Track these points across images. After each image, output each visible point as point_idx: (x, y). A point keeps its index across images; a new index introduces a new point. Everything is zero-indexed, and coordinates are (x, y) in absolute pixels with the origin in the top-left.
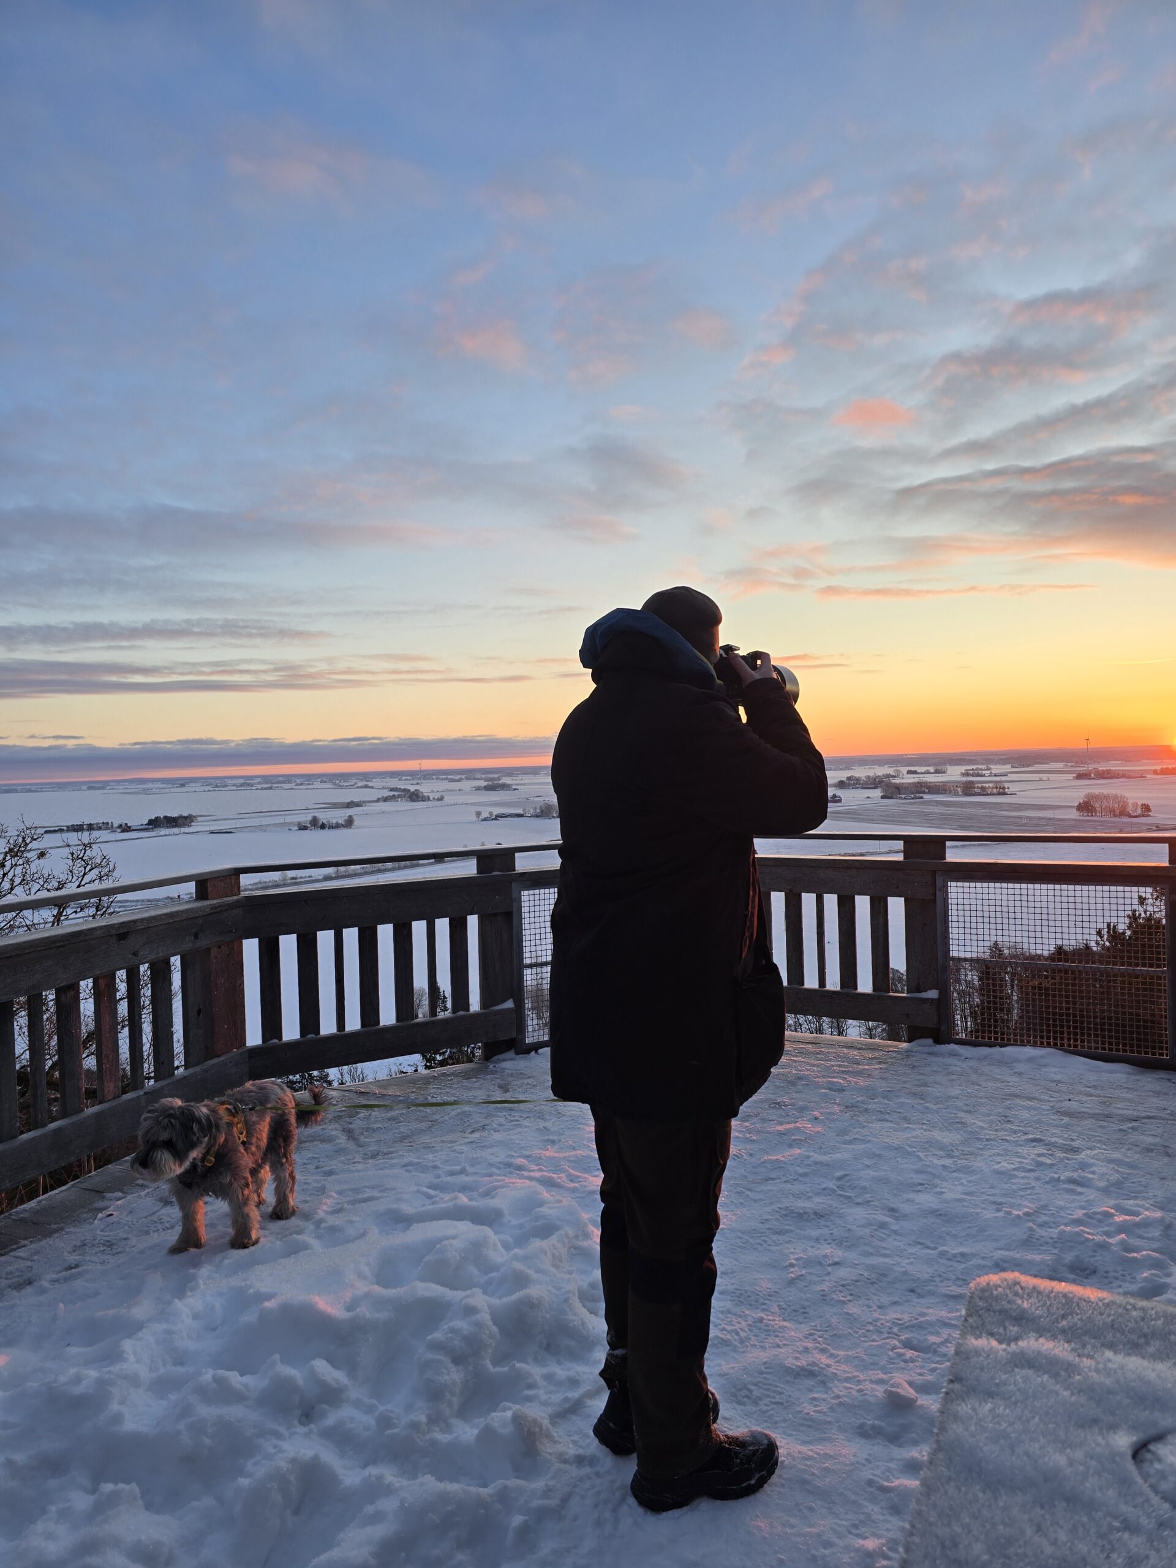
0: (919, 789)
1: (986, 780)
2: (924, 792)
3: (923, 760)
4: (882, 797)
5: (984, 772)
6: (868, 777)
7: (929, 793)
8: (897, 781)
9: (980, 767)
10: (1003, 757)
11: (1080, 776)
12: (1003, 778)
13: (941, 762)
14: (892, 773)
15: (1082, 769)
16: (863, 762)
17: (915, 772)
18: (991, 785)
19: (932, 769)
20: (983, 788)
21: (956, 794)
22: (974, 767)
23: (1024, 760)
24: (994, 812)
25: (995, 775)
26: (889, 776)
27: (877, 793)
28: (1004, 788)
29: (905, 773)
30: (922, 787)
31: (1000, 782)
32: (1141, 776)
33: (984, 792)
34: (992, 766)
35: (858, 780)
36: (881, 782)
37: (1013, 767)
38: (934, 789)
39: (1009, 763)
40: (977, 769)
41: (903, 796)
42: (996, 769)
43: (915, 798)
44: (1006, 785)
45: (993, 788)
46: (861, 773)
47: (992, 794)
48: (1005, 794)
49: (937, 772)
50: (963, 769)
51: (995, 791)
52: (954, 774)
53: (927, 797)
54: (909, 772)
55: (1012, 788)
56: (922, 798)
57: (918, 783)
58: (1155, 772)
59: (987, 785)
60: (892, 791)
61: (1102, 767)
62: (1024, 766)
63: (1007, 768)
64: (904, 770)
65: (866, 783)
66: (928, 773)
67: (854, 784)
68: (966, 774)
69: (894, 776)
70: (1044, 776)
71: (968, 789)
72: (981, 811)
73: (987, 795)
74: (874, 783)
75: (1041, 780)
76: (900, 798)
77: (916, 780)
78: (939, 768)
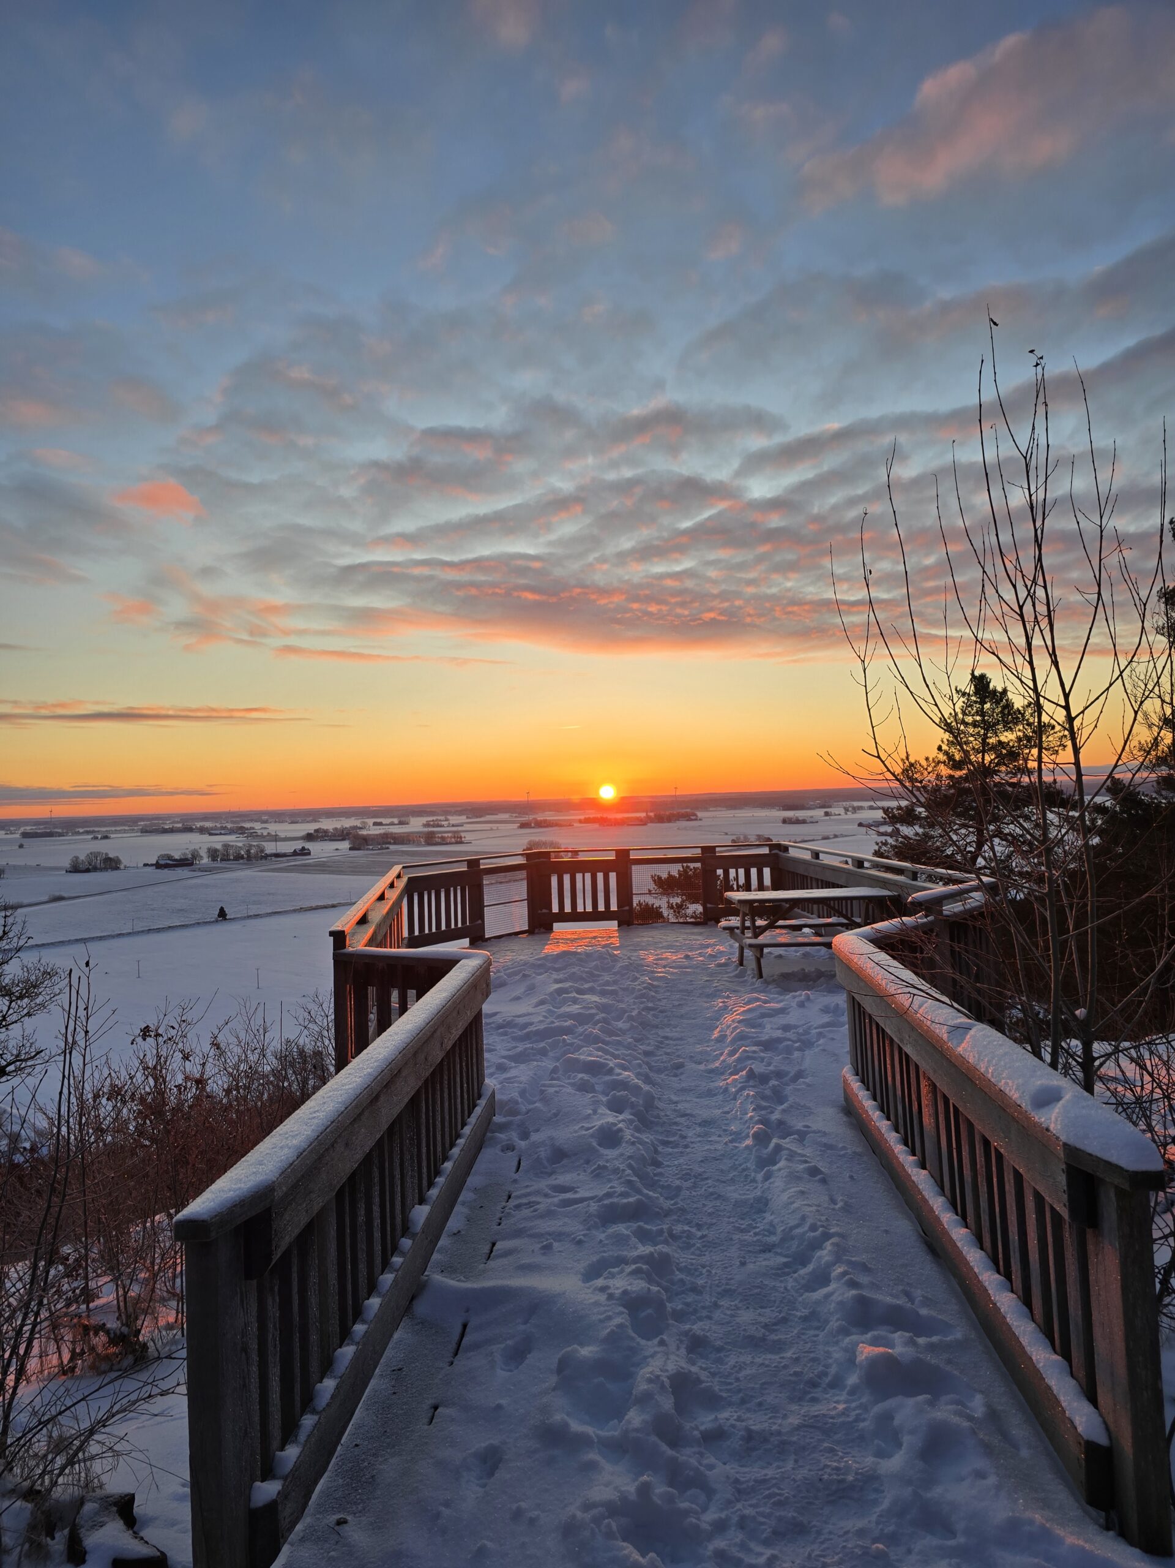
0: (385, 840)
1: (445, 830)
2: (390, 843)
3: (387, 812)
4: (350, 849)
5: (443, 823)
6: (336, 829)
7: (395, 843)
8: (364, 832)
9: (439, 818)
10: (459, 809)
11: (523, 825)
13: (404, 813)
14: (359, 825)
16: (330, 814)
20: (442, 838)
21: (419, 844)
22: (434, 818)
23: (477, 811)
26: (356, 828)
27: (345, 845)
28: (461, 838)
29: (371, 824)
30: (387, 838)
33: (444, 842)
34: (449, 817)
35: (326, 832)
36: (348, 834)
38: (399, 839)
39: (463, 814)
40: (437, 820)
43: (382, 849)
44: (463, 835)
46: (328, 825)
48: (461, 843)
51: (453, 840)
53: (392, 847)
54: (375, 824)
55: (468, 837)
56: (388, 848)
57: (384, 834)
59: (446, 835)
60: (360, 842)
62: (477, 817)
64: (370, 821)
65: (334, 835)
67: (322, 837)
69: (361, 828)
70: (494, 826)
71: (430, 839)
73: (447, 844)
74: (341, 835)
76: (368, 849)
77: (382, 831)
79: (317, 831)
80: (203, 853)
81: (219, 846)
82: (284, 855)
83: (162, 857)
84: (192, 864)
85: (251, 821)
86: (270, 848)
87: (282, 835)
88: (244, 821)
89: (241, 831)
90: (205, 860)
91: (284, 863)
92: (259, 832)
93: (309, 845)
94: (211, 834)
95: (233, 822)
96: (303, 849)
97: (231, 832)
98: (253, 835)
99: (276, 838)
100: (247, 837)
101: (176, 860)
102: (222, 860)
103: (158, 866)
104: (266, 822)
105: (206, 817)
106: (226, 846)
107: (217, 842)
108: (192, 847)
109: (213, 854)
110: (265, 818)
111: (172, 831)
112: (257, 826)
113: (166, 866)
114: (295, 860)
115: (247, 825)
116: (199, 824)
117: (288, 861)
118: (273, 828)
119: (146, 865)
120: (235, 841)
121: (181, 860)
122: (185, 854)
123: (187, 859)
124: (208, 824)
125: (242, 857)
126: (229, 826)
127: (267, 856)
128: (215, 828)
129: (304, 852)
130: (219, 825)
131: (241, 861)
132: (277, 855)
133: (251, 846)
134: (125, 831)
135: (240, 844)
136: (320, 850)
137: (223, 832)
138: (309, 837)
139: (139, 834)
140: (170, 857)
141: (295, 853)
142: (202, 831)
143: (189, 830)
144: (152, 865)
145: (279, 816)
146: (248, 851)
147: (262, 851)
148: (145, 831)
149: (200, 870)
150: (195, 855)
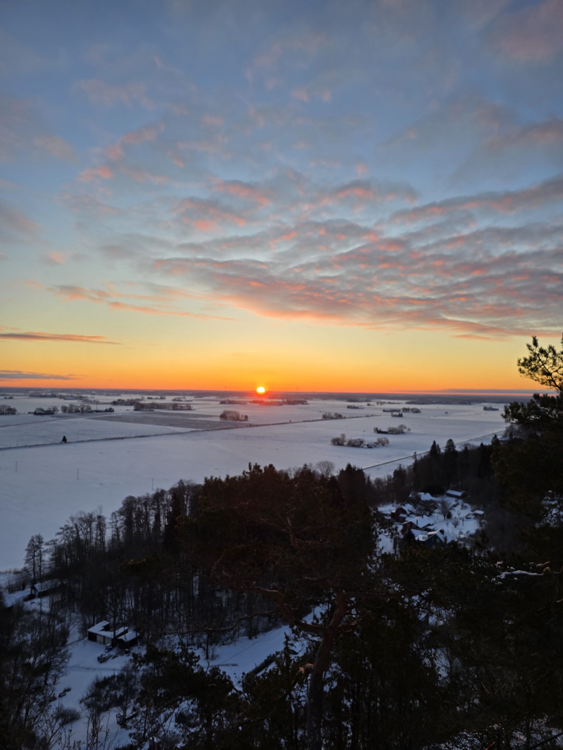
0: (153, 406)
1: (183, 403)
2: (155, 408)
3: (155, 393)
4: (135, 410)
5: (182, 399)
6: (128, 400)
7: (157, 408)
8: (142, 402)
10: (191, 393)
11: (222, 403)
12: (191, 403)
13: (163, 394)
14: (140, 398)
15: (223, 399)
16: (126, 392)
17: (151, 398)
18: (185, 405)
19: (159, 397)
20: (181, 407)
21: (169, 409)
22: (178, 397)
23: (200, 394)
24: (186, 418)
25: (188, 401)
26: (138, 400)
27: (132, 408)
28: (190, 407)
31: (189, 404)
32: (245, 403)
33: (182, 409)
34: (186, 397)
35: (123, 401)
36: (134, 402)
37: (195, 397)
38: (159, 406)
39: (193, 396)
40: (180, 398)
41: (145, 409)
42: (188, 398)
43: (150, 411)
44: (192, 406)
45: (186, 407)
46: (125, 397)
47: (185, 410)
48: (190, 409)
49: (161, 398)
50: (173, 397)
52: (169, 400)
53: (156, 410)
54: (149, 398)
55: (194, 407)
56: (153, 411)
57: (152, 403)
58: (250, 402)
59: (183, 405)
60: (139, 406)
61: (231, 399)
62: (199, 397)
63: (192, 398)
64: (146, 397)
65: (127, 403)
66: (157, 399)
67: (121, 403)
68: (174, 400)
69: (141, 400)
70: (208, 402)
71: (175, 407)
72: (179, 417)
74: (130, 403)
75: (206, 404)
76: (143, 411)
78: (163, 397)
79: (119, 400)
80: (59, 408)
81: (67, 405)
82: (101, 411)
83: (38, 409)
84: (53, 414)
85: (87, 393)
86: (94, 407)
87: (101, 401)
88: (83, 393)
89: (81, 398)
90: (60, 412)
91: (100, 415)
92: (90, 400)
93: (114, 407)
94: (65, 399)
95: (77, 394)
96: (111, 409)
97: (76, 398)
98: (86, 400)
99: (97, 403)
100: (83, 401)
101: (45, 411)
102: (69, 412)
103: (35, 414)
104: (94, 394)
105: (64, 390)
106: (71, 406)
107: (67, 403)
108: (54, 405)
109: (64, 409)
110: (93, 392)
111: (45, 396)
112: (89, 396)
113: (40, 414)
114: (106, 414)
115: (84, 395)
116: (59, 394)
117: (102, 414)
118: (97, 398)
119: (29, 413)
120: (77, 403)
121: (47, 411)
122: (49, 408)
123: (50, 411)
124: (64, 394)
125: (79, 411)
126: (75, 395)
127: (91, 412)
128: (68, 396)
129: (111, 410)
130: (70, 395)
131: (78, 413)
132: (97, 411)
133: (84, 406)
134: (21, 396)
135: (79, 405)
136: (119, 410)
137: (71, 398)
138: (115, 403)
139: (29, 397)
140: (42, 410)
141: (106, 411)
142: (61, 397)
143: (54, 396)
144: (32, 413)
145: (100, 392)
146: (82, 409)
147: (90, 409)
148: (32, 396)
149: (57, 417)
150: (55, 409)
